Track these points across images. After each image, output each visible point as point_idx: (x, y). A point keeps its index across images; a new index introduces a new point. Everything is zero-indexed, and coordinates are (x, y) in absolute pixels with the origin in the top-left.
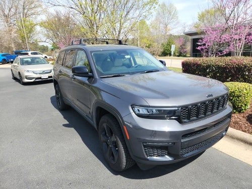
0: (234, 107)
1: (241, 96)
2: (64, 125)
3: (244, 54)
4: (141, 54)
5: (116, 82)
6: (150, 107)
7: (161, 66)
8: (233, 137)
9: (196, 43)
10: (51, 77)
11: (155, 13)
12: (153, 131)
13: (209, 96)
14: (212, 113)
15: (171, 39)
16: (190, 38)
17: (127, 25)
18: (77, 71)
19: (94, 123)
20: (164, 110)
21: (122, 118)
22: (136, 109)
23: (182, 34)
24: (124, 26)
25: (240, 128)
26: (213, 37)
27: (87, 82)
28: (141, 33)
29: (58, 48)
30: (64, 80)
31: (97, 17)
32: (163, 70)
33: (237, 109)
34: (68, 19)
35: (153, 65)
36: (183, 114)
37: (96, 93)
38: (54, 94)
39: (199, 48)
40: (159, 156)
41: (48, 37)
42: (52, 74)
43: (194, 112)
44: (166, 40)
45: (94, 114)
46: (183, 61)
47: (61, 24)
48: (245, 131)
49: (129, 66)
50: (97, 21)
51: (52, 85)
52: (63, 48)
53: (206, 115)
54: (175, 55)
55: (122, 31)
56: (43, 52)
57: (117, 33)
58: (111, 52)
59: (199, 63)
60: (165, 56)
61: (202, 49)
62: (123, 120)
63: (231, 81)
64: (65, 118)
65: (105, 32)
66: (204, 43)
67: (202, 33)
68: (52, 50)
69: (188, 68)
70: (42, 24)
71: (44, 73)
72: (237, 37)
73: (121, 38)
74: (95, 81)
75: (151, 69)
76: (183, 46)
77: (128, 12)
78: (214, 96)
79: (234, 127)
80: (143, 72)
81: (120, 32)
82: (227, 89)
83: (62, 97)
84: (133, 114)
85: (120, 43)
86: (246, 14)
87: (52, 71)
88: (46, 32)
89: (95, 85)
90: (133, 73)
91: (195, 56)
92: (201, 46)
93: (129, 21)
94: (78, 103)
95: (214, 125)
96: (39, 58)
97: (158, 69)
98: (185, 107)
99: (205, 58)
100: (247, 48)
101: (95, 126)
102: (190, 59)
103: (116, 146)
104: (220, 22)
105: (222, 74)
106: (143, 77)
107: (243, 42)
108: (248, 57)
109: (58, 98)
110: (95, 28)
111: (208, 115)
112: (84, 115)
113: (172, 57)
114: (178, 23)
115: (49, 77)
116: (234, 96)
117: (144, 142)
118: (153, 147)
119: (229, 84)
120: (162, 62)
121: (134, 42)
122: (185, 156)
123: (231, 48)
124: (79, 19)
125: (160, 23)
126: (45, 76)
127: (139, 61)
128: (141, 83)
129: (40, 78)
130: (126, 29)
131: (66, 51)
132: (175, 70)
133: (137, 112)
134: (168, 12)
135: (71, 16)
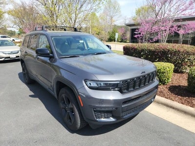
0: (160, 81)
1: (165, 73)
2: (30, 96)
3: (168, 42)
4: (92, 40)
5: (72, 62)
6: (98, 81)
7: (108, 49)
8: (159, 103)
9: (134, 32)
10: (18, 57)
11: (103, 8)
12: (101, 99)
13: (143, 73)
14: (145, 85)
15: (115, 28)
16: (130, 28)
17: (81, 15)
18: (40, 52)
19: (55, 93)
20: (110, 84)
21: (77, 90)
22: (88, 83)
23: (124, 25)
24: (79, 17)
25: (164, 96)
26: (146, 28)
27: (49, 61)
28: (92, 23)
29: (24, 33)
30: (29, 60)
31: (57, 8)
32: (109, 52)
33: (162, 82)
34: (32, 9)
35: (101, 48)
36: (124, 87)
37: (56, 71)
38: (21, 71)
39: (136, 36)
40: (105, 118)
41: (15, 23)
42: (19, 54)
43: (132, 84)
44: (112, 29)
45: (55, 87)
46: (124, 45)
47: (26, 13)
48: (167, 98)
49: (83, 49)
50: (57, 12)
51: (19, 63)
52: (28, 33)
53: (140, 87)
54: (118, 41)
55: (77, 21)
56: (11, 36)
57: (73, 22)
58: (68, 37)
59: (136, 47)
60: (111, 41)
61: (138, 37)
62: (77, 91)
63: (158, 61)
64: (31, 90)
65: (63, 21)
66: (139, 32)
67: (139, 25)
68: (19, 34)
69: (127, 51)
70: (9, 12)
71: (12, 53)
72: (163, 28)
73: (76, 26)
74: (55, 61)
75: (99, 52)
76: (124, 34)
77: (82, 6)
78: (146, 73)
79: (160, 95)
80: (93, 54)
81: (75, 21)
82: (156, 67)
83: (28, 73)
84: (86, 87)
85: (76, 30)
86: (170, 11)
87: (20, 52)
88: (13, 19)
89: (55, 64)
90: (86, 55)
91: (133, 42)
92: (137, 34)
93: (82, 13)
94: (41, 78)
95: (146, 94)
96: (7, 41)
97: (105, 51)
98: (125, 81)
99: (140, 44)
100: (171, 37)
101: (56, 96)
102: (129, 44)
103: (72, 111)
104: (151, 17)
105: (152, 56)
106: (94, 58)
107: (168, 32)
108: (170, 44)
109: (24, 74)
110: (55, 17)
111: (142, 87)
112: (47, 87)
113: (116, 42)
114: (121, 16)
115: (17, 57)
116: (160, 73)
117: (95, 108)
118: (101, 112)
119: (157, 64)
120: (108, 46)
121: (86, 30)
122: (125, 117)
123: (159, 37)
124: (41, 9)
125: (107, 15)
126: (13, 56)
127: (91, 45)
128: (92, 63)
129: (9, 58)
130: (80, 19)
131: (31, 35)
132: (118, 52)
133: (89, 85)
134: (113, 7)
135: (34, 6)
